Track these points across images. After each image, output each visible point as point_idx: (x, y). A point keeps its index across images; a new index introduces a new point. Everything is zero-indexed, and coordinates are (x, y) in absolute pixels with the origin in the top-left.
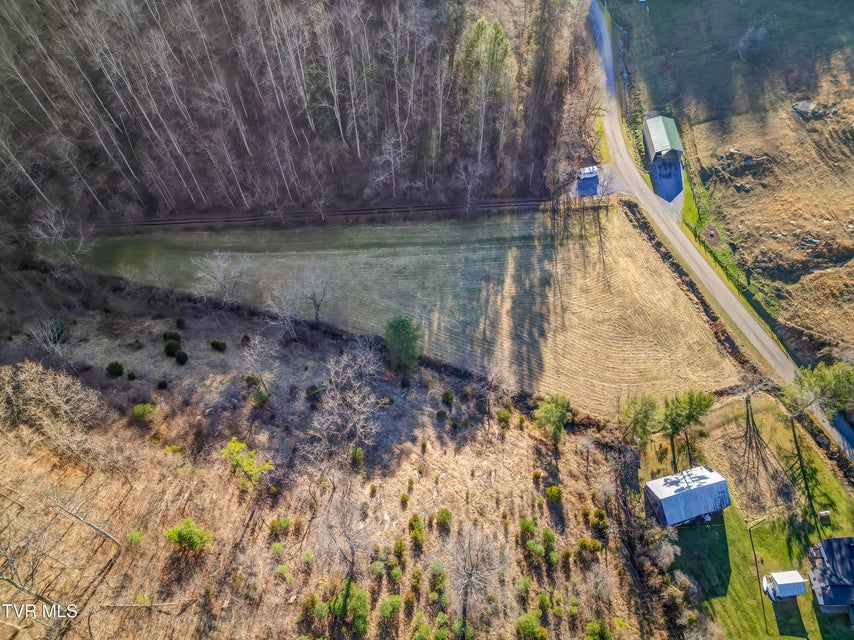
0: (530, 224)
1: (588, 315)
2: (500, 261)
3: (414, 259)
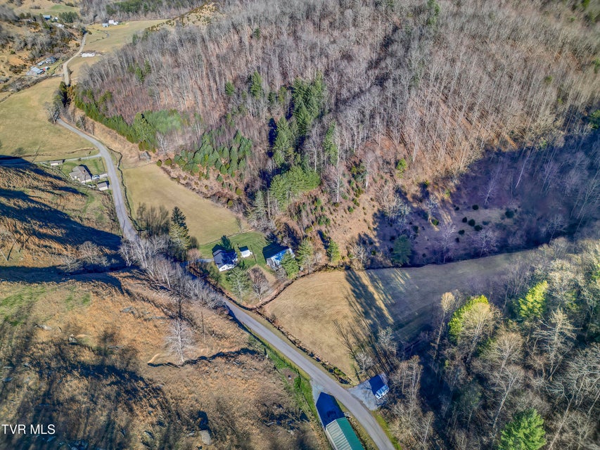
1: (339, 307)
2: (394, 315)
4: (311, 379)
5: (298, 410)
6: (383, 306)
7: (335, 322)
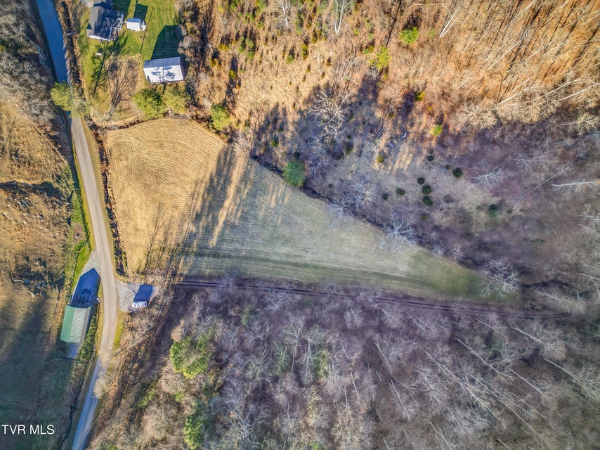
0: (194, 266)
1: (178, 190)
2: (222, 239)
3: (277, 250)
4: (95, 250)
5: (61, 272)
6: (221, 220)
7: (160, 206)
